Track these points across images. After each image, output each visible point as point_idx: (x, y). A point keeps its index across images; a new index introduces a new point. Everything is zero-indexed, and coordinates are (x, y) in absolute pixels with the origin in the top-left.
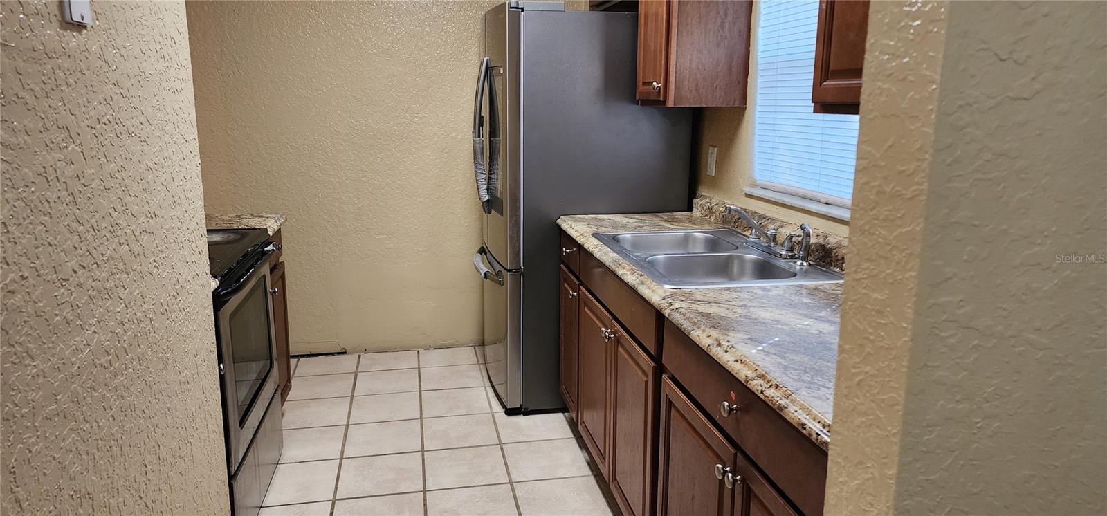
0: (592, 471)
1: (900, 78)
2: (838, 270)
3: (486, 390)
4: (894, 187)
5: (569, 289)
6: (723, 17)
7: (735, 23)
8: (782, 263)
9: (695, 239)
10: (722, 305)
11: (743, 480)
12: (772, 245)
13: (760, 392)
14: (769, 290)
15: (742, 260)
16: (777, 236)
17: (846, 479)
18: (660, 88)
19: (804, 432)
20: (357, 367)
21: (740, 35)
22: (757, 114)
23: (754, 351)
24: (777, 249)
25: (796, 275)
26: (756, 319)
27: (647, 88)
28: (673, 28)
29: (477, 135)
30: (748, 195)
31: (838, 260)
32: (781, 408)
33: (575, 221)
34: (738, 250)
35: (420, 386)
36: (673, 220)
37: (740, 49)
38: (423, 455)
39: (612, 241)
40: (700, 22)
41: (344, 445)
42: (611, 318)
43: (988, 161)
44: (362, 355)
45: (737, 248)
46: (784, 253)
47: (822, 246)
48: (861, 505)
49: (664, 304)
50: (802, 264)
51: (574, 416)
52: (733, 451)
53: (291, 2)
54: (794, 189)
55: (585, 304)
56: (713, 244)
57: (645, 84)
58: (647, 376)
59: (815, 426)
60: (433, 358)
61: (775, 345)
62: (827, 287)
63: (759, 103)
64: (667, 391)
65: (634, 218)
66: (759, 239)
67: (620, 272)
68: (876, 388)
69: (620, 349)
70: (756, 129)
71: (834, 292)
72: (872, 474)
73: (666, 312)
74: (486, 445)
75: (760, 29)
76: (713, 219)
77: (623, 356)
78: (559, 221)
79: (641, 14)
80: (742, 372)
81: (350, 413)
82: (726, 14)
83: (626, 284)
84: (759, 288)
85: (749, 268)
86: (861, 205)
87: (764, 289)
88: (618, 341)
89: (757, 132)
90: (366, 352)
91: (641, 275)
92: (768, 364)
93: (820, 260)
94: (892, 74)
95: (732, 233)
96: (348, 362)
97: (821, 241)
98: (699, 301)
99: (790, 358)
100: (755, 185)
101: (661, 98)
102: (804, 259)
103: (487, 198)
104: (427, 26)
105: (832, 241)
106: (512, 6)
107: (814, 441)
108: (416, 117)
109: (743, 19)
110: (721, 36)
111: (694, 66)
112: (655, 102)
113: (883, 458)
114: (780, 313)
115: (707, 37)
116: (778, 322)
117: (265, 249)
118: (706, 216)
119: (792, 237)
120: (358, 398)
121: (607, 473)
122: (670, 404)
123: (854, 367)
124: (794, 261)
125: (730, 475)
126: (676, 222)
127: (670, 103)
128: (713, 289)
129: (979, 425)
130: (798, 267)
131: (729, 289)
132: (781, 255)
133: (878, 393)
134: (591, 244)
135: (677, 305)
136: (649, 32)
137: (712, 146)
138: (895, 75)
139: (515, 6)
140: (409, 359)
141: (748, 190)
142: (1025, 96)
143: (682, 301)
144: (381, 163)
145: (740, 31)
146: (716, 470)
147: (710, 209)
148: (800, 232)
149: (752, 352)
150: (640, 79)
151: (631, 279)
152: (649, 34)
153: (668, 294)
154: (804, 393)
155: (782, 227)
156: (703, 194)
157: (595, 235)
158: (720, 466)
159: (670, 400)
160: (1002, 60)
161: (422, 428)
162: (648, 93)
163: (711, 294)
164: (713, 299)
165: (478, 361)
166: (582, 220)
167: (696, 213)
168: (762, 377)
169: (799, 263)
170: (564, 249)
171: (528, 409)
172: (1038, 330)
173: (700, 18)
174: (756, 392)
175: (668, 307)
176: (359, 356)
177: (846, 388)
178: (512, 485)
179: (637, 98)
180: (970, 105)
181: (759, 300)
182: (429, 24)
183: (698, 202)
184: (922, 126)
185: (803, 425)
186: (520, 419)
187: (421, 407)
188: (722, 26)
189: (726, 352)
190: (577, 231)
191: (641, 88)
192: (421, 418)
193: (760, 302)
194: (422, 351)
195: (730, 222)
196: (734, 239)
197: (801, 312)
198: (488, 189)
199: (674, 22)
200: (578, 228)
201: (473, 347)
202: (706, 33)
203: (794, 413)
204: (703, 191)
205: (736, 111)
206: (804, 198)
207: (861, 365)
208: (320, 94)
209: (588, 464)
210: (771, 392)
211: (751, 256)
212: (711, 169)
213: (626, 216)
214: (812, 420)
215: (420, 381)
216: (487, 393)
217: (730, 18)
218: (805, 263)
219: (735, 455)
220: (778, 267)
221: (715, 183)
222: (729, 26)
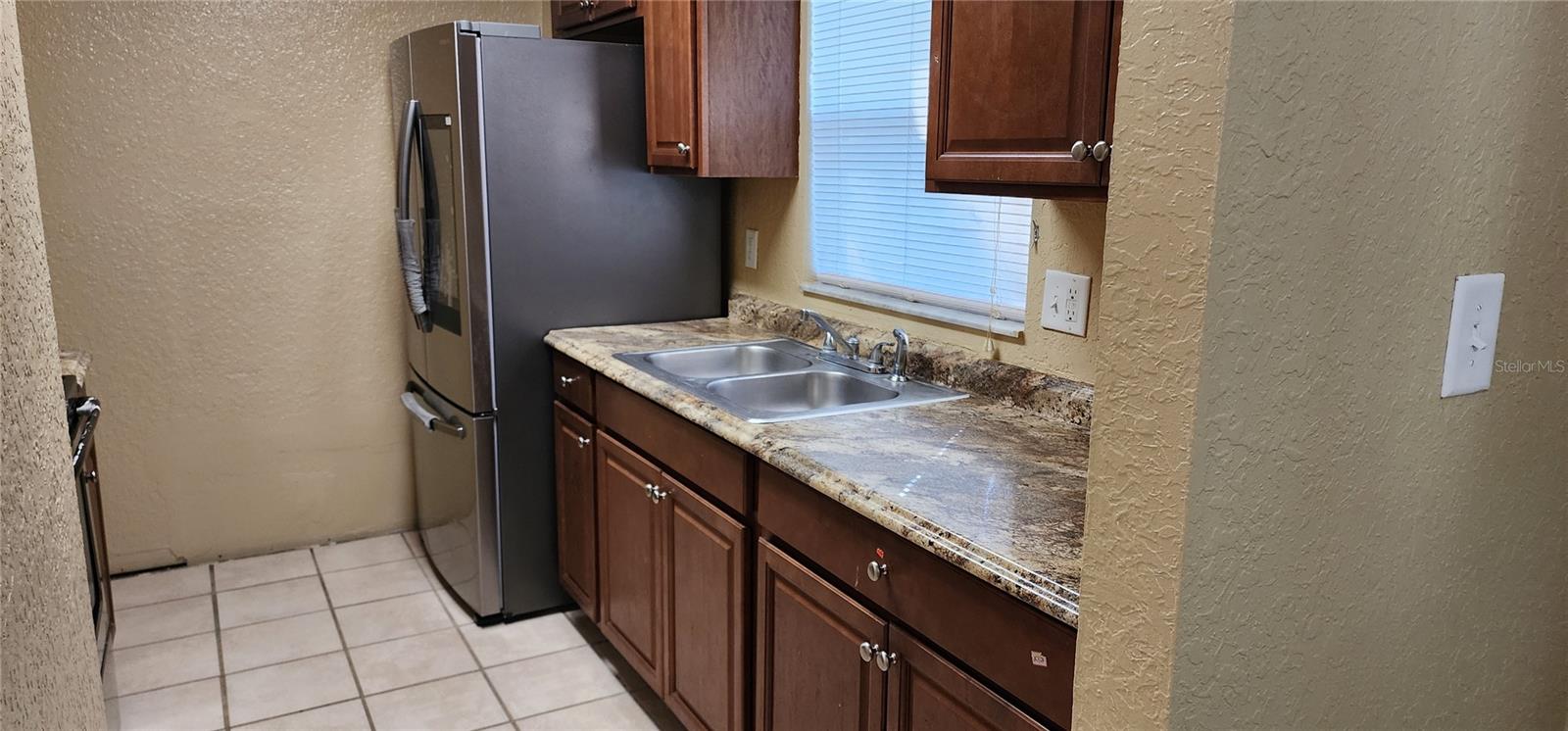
0: (625, 686)
1: (1163, 174)
2: (942, 384)
3: (438, 595)
4: (1160, 295)
5: (572, 435)
6: (766, 59)
7: (779, 67)
8: (872, 379)
9: (750, 354)
10: (833, 440)
11: (900, 657)
12: (855, 357)
13: (927, 543)
14: (878, 416)
15: (823, 378)
16: (860, 346)
17: (1107, 629)
18: (687, 151)
19: (998, 585)
20: (213, 585)
21: (786, 83)
22: (814, 189)
23: (902, 495)
24: (862, 361)
25: (897, 394)
26: (882, 454)
27: (664, 150)
28: (703, 71)
29: (404, 215)
30: (807, 294)
31: (941, 372)
32: (962, 561)
33: (575, 336)
34: (812, 367)
35: (329, 601)
36: (709, 330)
37: (788, 103)
38: (364, 703)
39: (645, 362)
40: (736, 64)
41: (225, 707)
42: (659, 470)
43: (1256, 264)
44: (216, 565)
45: (811, 364)
46: (872, 366)
47: (920, 356)
48: (1128, 656)
49: (760, 444)
50: (899, 380)
51: (591, 613)
52: (882, 623)
53: (60, 3)
54: (869, 284)
55: (606, 454)
56: (774, 361)
57: (659, 144)
58: (731, 543)
59: (1012, 577)
60: (336, 558)
61: (919, 484)
62: (941, 406)
63: (815, 173)
64: (769, 559)
65: (655, 329)
66: (835, 350)
67: (678, 406)
68: (1145, 521)
69: (678, 510)
70: (813, 207)
71: (951, 412)
72: (1144, 618)
73: (766, 456)
74: (460, 675)
75: (812, 76)
76: (760, 326)
77: (685, 520)
78: (546, 338)
79: (648, 49)
80: (897, 523)
81: (220, 657)
82: (768, 55)
83: (692, 423)
84: (866, 413)
85: (833, 389)
86: (1115, 315)
87: (872, 415)
88: (673, 500)
89: (814, 211)
90: (221, 559)
91: (713, 409)
92: (925, 509)
93: (917, 373)
94: (1152, 168)
95: (792, 343)
96: (195, 579)
97: (916, 349)
98: (803, 437)
99: (946, 497)
100: (815, 280)
101: (692, 166)
102: (901, 373)
103: (424, 309)
104: (300, 49)
105: (930, 349)
106: (462, 28)
107: (1014, 595)
108: (289, 187)
109: (789, 60)
110: (764, 83)
111: (732, 122)
112: (680, 172)
113: (1159, 598)
114: (905, 443)
115: (747, 83)
116: (909, 455)
117: (78, 409)
118: (749, 322)
119: (881, 346)
120: (228, 632)
121: (660, 684)
122: (772, 575)
123: (1112, 500)
124: (888, 375)
125: (884, 654)
126: (714, 332)
127: (705, 173)
128: (813, 419)
129: (1246, 550)
130: (894, 384)
131: (830, 417)
132: (870, 369)
133: (1147, 527)
134: (616, 370)
135: (779, 444)
136: (664, 74)
137: (751, 229)
138: (1156, 169)
139: (467, 29)
140: (298, 564)
141: (807, 287)
142: (1286, 194)
143: (783, 438)
144: (232, 261)
145: (786, 78)
146: (861, 651)
147: (755, 313)
148: (894, 340)
149: (901, 495)
150: (653, 137)
151: (698, 414)
152: (663, 76)
153: (761, 431)
154: (984, 539)
155: (860, 333)
156: (740, 293)
157: (618, 356)
158: (867, 644)
159: (771, 570)
160: (1268, 157)
161: (351, 663)
162: (669, 158)
163: (813, 427)
164: (817, 434)
165: (413, 553)
166: (585, 336)
167: (734, 318)
168: (926, 525)
169: (895, 378)
170: (564, 379)
171: (511, 614)
172: (1295, 441)
173: (737, 59)
174: (922, 546)
175: (767, 448)
176: (212, 568)
177: (1102, 525)
178: (514, 724)
179: (649, 163)
180: (1242, 205)
181: (871, 429)
182: (303, 46)
183: (734, 304)
184: (1197, 228)
185: (997, 579)
186: (501, 630)
187: (340, 633)
188: (764, 70)
189: (868, 498)
190: (585, 352)
191: (654, 150)
192: (345, 649)
193: (875, 432)
194: (317, 549)
195: (786, 329)
196: (801, 352)
197: (926, 440)
198: (425, 295)
199: (704, 63)
200: (584, 345)
201: (399, 535)
202: (744, 77)
203: (980, 565)
204: (739, 289)
205: (784, 183)
206: (884, 295)
207: (1123, 497)
208: (120, 152)
209: (617, 677)
210: (943, 543)
211: (835, 374)
212: (751, 259)
213: (646, 326)
214: (1006, 570)
215: (327, 595)
216: (440, 600)
217: (773, 60)
218: (902, 378)
219: (887, 627)
220: (870, 385)
221: (757, 278)
222: (773, 71)
